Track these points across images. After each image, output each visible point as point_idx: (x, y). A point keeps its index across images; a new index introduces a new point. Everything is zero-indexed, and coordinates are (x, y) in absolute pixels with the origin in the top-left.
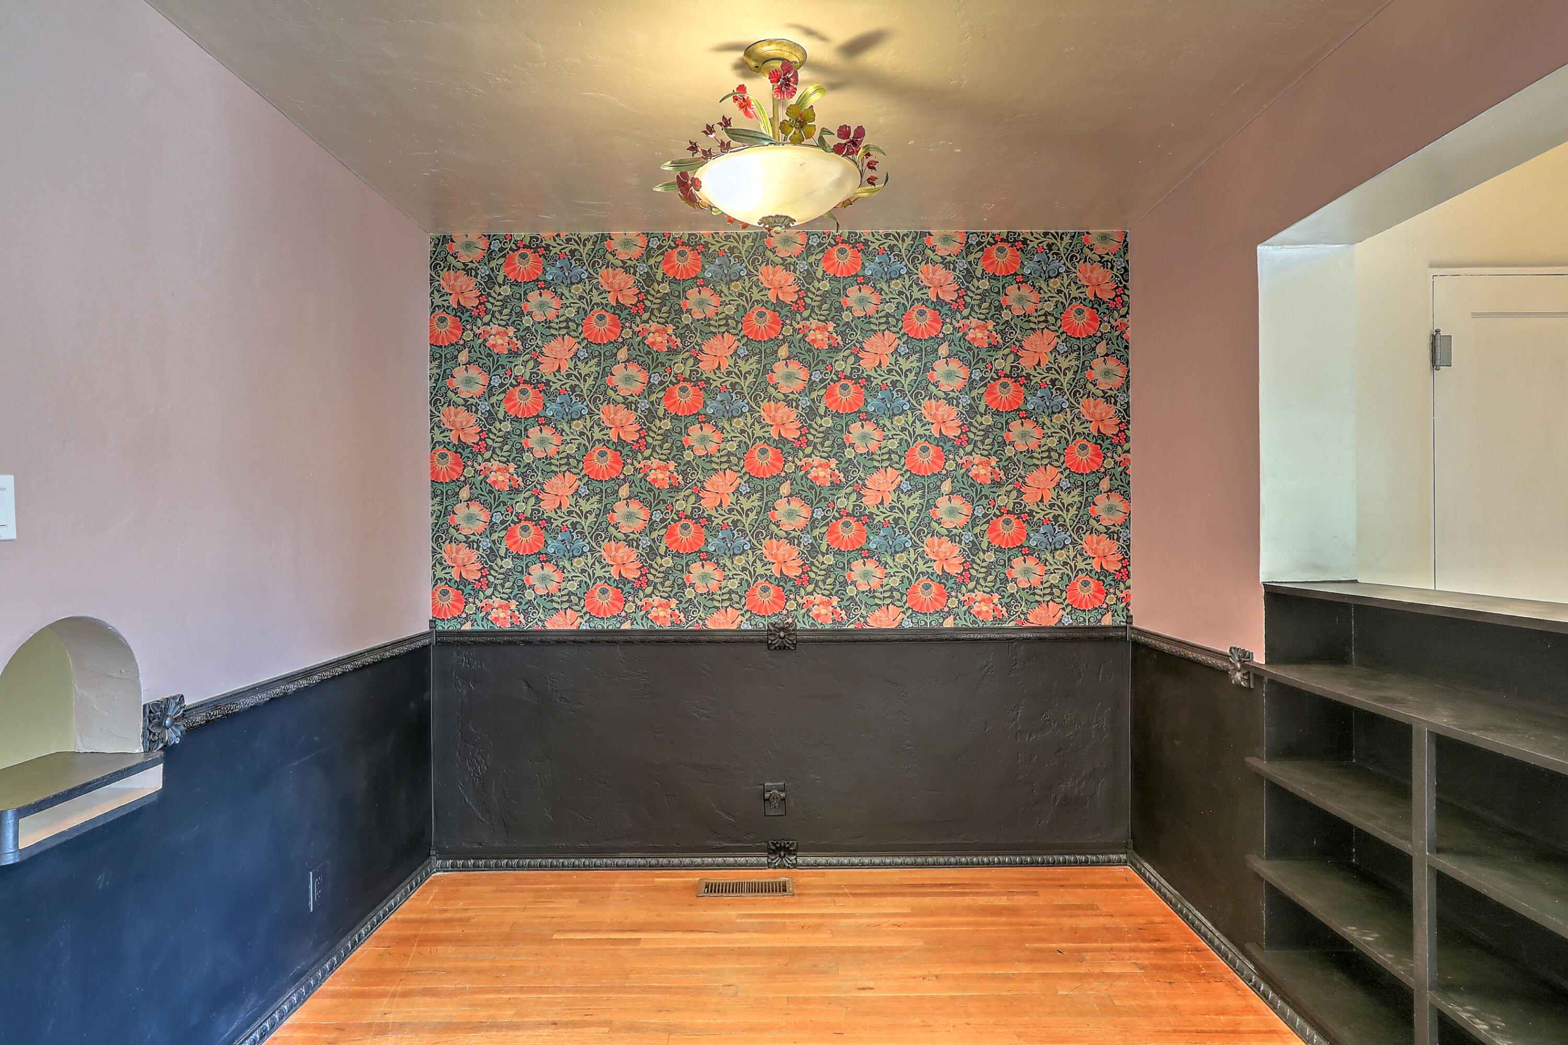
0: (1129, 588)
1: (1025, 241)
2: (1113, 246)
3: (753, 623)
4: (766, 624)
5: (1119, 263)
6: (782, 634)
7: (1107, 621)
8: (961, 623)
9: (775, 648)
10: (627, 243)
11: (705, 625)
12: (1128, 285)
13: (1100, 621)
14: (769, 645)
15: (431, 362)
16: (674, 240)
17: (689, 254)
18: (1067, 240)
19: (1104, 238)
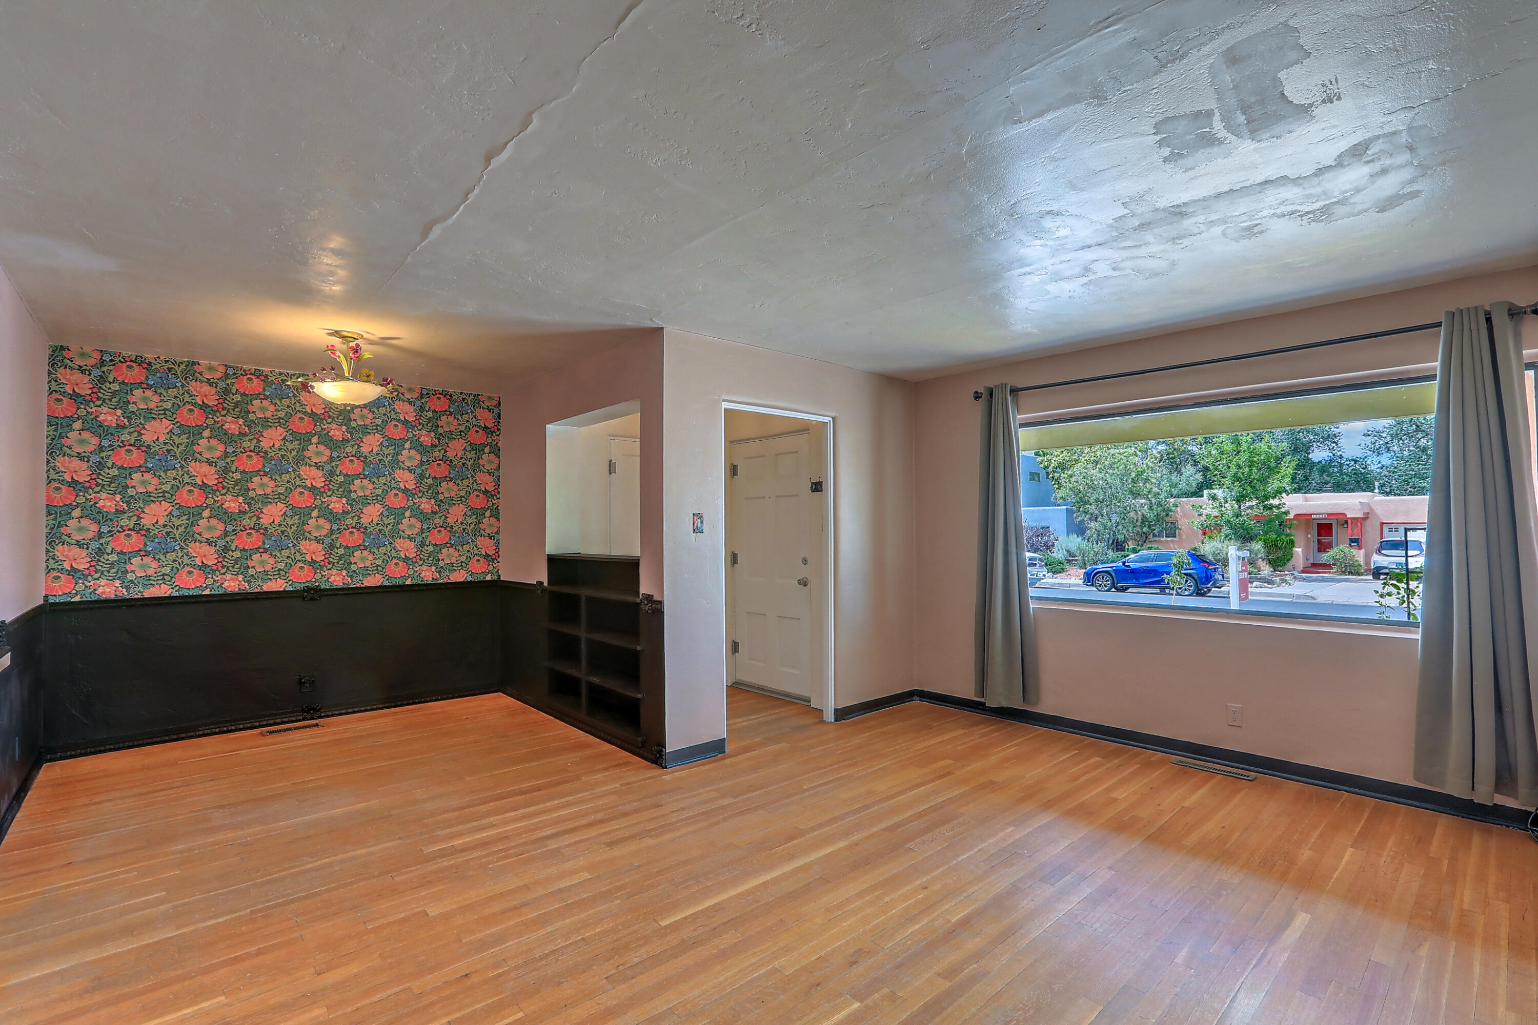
0: (499, 562)
1: (451, 395)
2: (495, 403)
3: (294, 586)
4: (302, 587)
5: (496, 411)
6: (312, 592)
7: (488, 578)
8: (415, 582)
9: (308, 600)
10: (211, 369)
11: (262, 589)
12: (501, 421)
13: (485, 578)
14: (304, 598)
15: (48, 427)
16: (245, 371)
17: (255, 380)
18: (472, 397)
19: (490, 398)
